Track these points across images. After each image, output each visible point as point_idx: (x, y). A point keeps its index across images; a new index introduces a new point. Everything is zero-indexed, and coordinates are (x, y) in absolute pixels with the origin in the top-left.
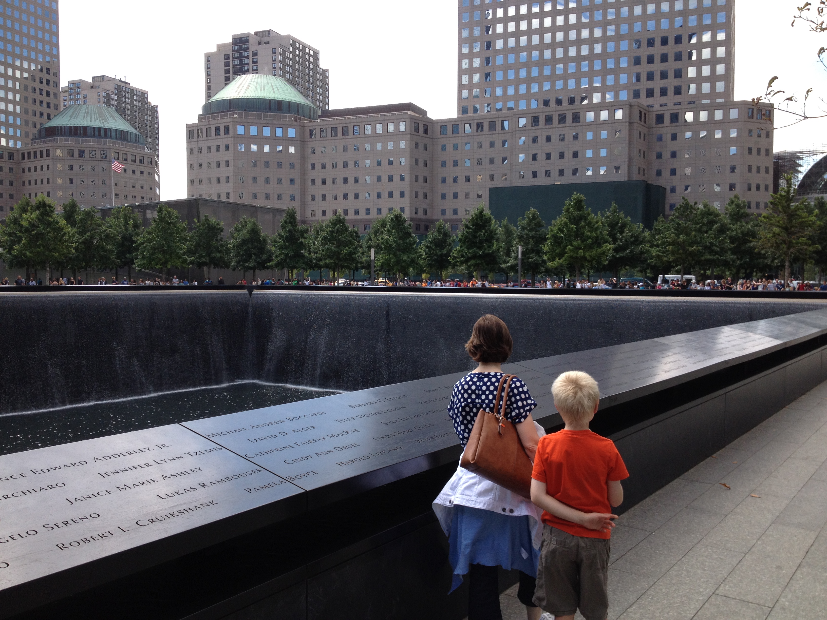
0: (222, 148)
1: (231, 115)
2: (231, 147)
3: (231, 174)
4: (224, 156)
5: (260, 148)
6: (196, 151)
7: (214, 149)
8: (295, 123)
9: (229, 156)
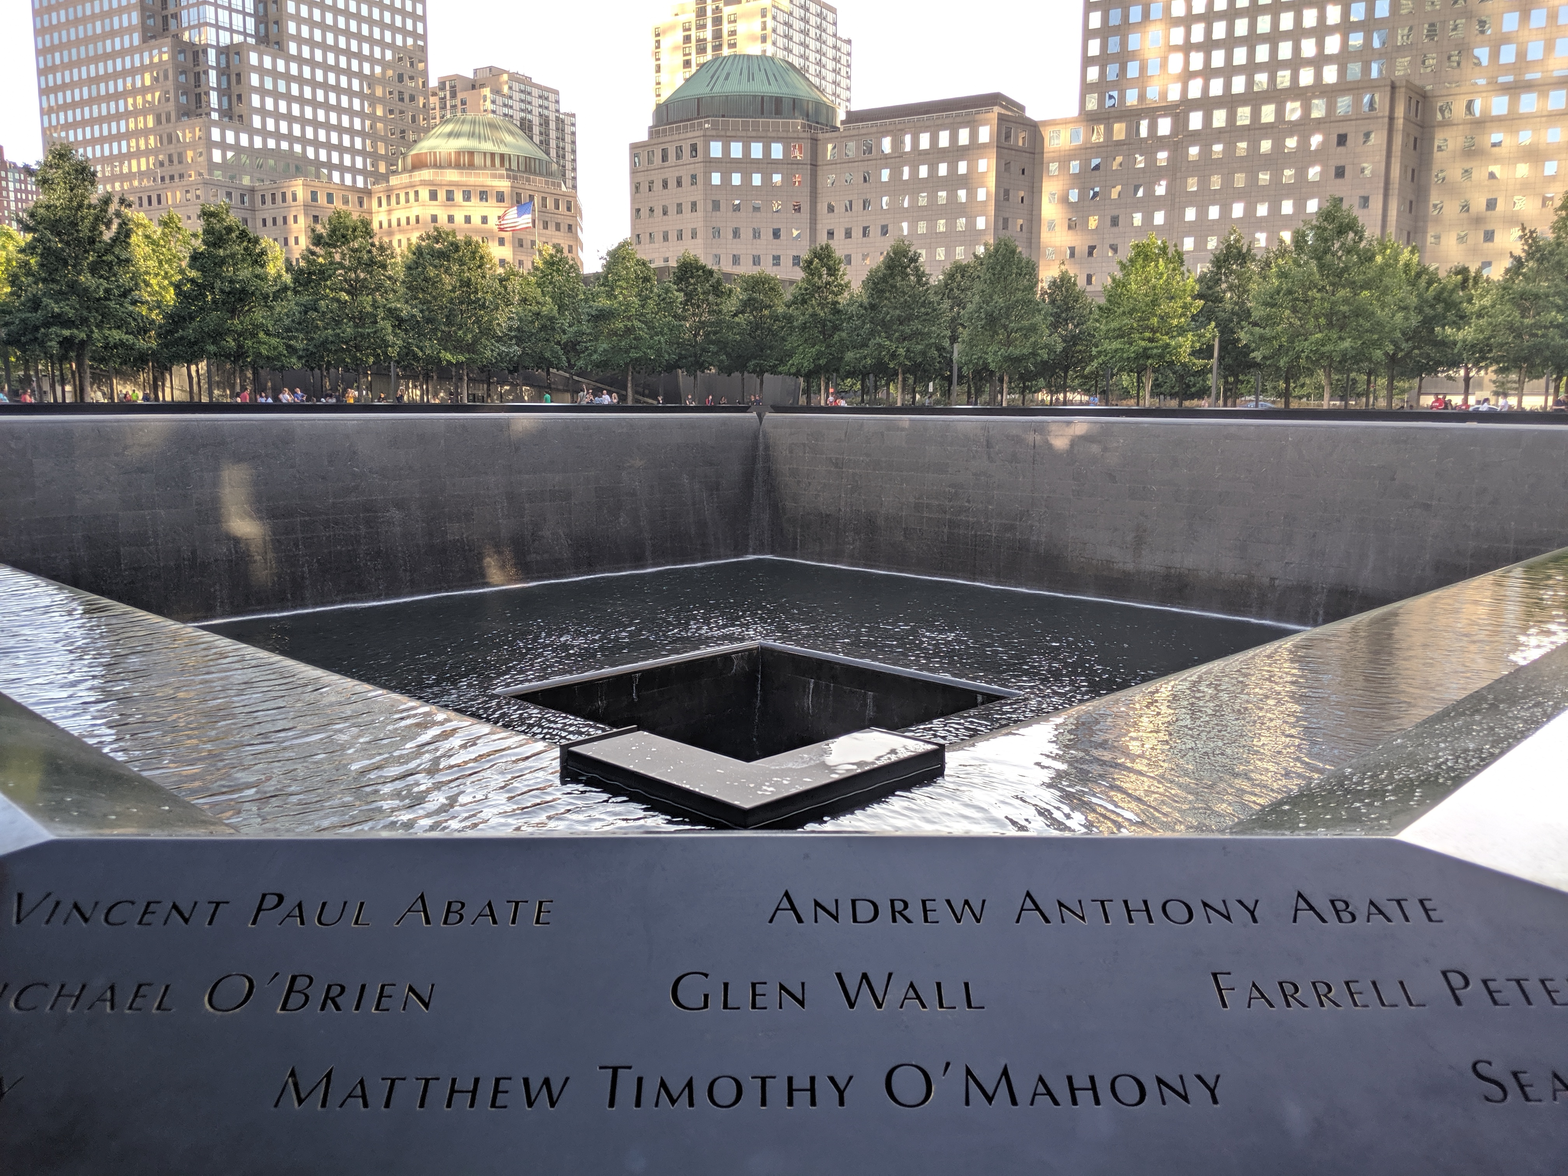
0: (686, 181)
1: (700, 125)
2: (700, 179)
3: (699, 225)
4: (689, 194)
5: (746, 179)
6: (644, 187)
7: (672, 183)
8: (804, 135)
9: (696, 194)
